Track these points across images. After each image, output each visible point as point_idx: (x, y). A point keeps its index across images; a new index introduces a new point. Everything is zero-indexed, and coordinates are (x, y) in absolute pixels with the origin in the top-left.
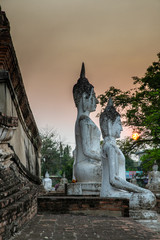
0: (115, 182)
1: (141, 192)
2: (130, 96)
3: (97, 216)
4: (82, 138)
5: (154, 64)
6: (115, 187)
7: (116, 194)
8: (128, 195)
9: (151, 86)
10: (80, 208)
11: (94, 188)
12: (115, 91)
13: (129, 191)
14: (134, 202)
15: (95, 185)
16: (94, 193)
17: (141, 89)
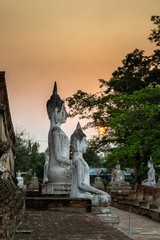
0: (81, 186)
1: (101, 194)
2: (96, 98)
3: (69, 212)
4: (54, 146)
5: (119, 68)
6: (82, 190)
7: (82, 196)
8: (91, 196)
9: (115, 90)
10: (57, 206)
11: (64, 188)
12: (83, 94)
13: (92, 193)
14: (95, 201)
15: (65, 186)
16: (64, 193)
17: (106, 92)
